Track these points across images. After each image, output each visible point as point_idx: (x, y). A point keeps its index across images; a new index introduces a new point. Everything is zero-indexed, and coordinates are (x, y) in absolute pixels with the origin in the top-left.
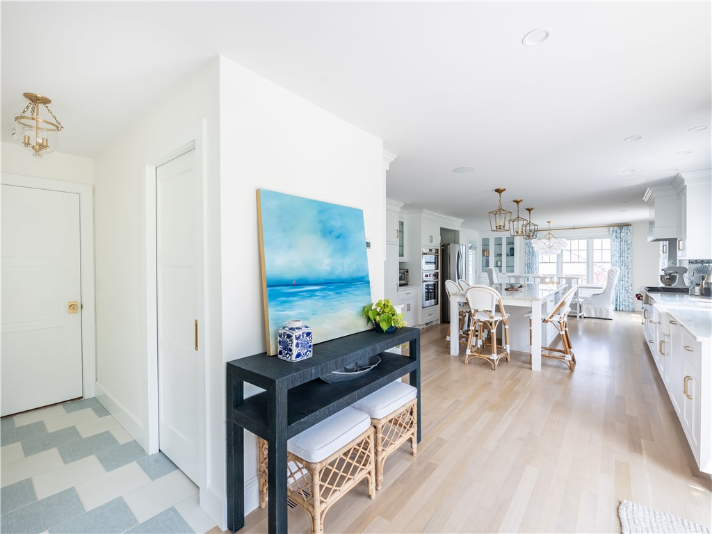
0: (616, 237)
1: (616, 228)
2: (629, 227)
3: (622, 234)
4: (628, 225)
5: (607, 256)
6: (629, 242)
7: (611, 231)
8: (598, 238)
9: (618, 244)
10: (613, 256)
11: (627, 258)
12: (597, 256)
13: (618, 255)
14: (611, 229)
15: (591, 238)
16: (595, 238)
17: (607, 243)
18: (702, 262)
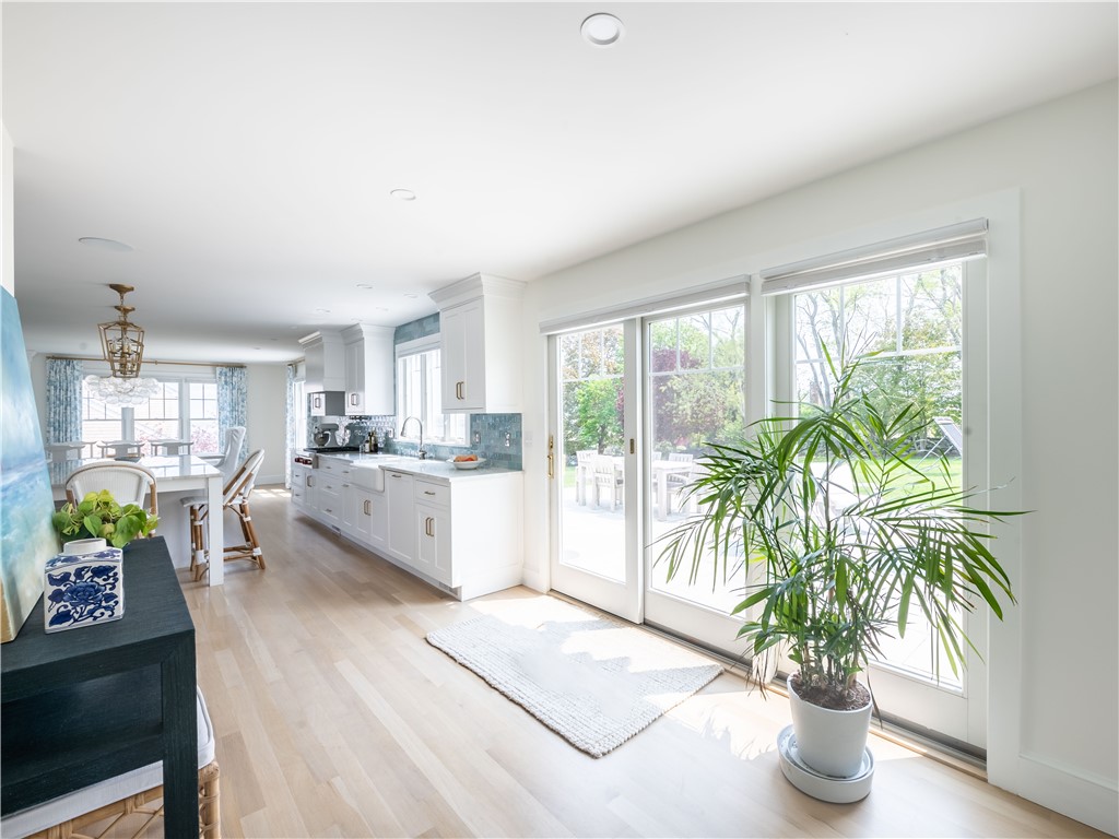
0: (226, 383)
1: (225, 370)
2: (244, 370)
3: (235, 379)
4: (241, 366)
5: (212, 409)
6: (244, 391)
7: (218, 372)
8: (198, 381)
9: (228, 392)
10: (221, 409)
11: (242, 412)
12: (195, 410)
13: (228, 409)
14: (218, 369)
15: (186, 381)
16: (193, 381)
17: (212, 390)
18: (360, 418)
